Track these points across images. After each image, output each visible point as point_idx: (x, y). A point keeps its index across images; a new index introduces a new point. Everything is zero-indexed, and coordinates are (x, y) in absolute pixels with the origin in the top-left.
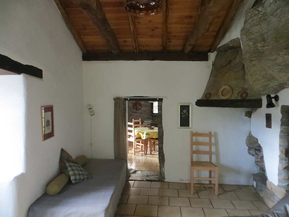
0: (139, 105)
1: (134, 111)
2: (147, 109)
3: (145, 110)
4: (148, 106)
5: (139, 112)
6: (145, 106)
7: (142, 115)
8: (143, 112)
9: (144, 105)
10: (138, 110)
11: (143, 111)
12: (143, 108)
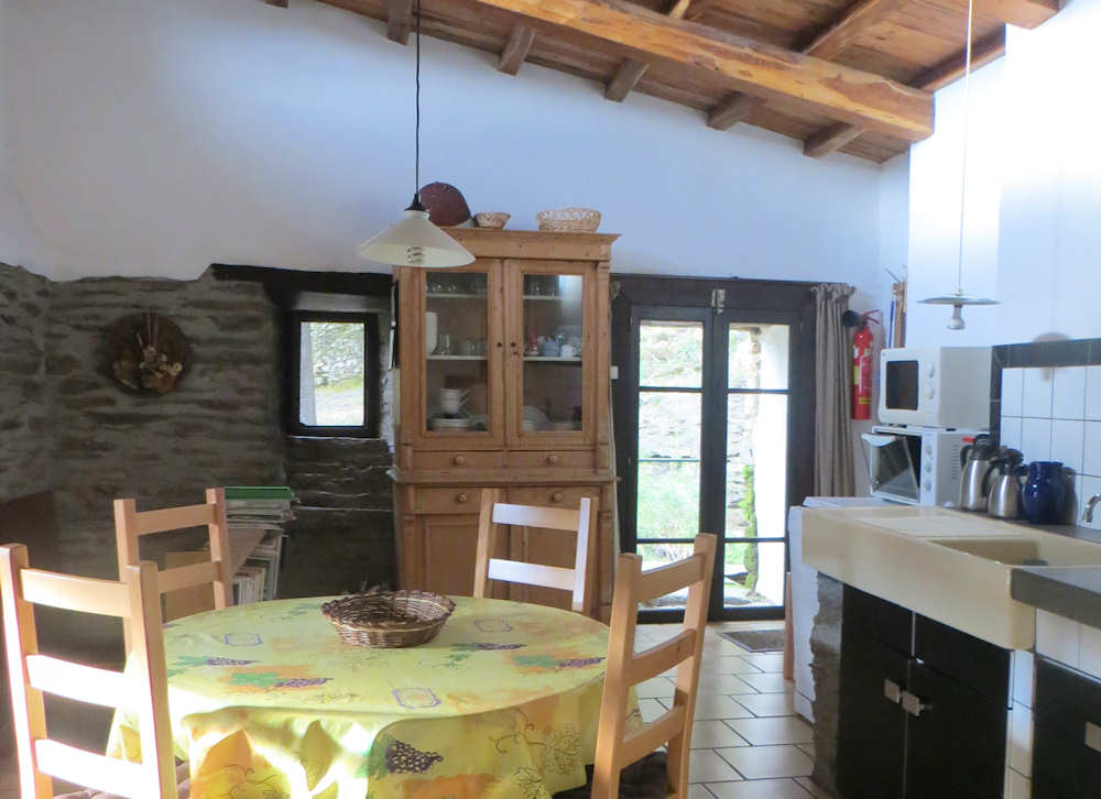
0: (160, 351)
1: (110, 402)
2: (241, 391)
3: (229, 395)
4: (254, 361)
5: (166, 417)
6: (220, 362)
7: (199, 441)
8: (206, 411)
9: (219, 349)
10: (154, 393)
11: (209, 404)
12: (202, 373)
